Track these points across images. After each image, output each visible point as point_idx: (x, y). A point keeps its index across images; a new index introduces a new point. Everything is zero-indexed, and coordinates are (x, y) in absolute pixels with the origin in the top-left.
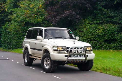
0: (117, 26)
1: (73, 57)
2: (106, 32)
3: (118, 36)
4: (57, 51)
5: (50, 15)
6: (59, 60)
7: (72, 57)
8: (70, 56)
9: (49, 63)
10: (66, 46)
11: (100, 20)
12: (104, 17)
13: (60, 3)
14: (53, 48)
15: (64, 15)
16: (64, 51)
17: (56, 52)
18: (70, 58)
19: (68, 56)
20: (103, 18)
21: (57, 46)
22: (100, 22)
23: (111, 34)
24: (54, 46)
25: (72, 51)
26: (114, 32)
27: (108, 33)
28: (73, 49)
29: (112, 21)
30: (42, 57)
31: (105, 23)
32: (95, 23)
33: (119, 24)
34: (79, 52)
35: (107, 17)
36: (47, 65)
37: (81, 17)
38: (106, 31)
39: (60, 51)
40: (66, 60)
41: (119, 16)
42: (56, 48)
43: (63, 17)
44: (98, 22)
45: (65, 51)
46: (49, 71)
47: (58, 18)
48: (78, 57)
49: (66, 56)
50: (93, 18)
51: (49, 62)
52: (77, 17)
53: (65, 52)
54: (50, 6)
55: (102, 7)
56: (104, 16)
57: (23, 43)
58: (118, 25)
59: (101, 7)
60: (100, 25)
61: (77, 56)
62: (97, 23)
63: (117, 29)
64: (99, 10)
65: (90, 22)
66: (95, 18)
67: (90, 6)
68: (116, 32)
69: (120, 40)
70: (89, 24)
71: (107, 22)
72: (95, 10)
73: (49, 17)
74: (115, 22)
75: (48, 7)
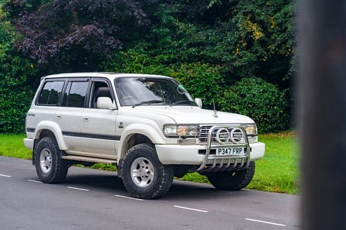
0: (216, 69)
1: (221, 154)
2: (190, 86)
3: (223, 96)
4: (177, 139)
5: (28, 37)
6: (183, 162)
7: (217, 154)
8: (213, 152)
9: (149, 172)
10: (198, 125)
11: (170, 53)
12: (180, 46)
13: (56, 5)
14: (164, 130)
15: (70, 38)
16: (194, 137)
17: (175, 140)
18: (211, 157)
19: (208, 152)
20: (177, 47)
21: (177, 125)
22: (172, 57)
23: (205, 92)
24: (165, 126)
25: (218, 136)
26: (213, 84)
27: (198, 87)
28: (219, 131)
29: (203, 55)
30: (119, 157)
31: (183, 62)
32: (157, 60)
33: (221, 63)
34: (233, 139)
35: (190, 46)
36: (140, 179)
37: (119, 42)
38: (191, 84)
39: (183, 137)
40: (202, 162)
41: (221, 41)
42: (173, 129)
43: (69, 43)
44: (166, 58)
45: (197, 137)
46: (149, 195)
47: (54, 46)
48: (231, 153)
49: (201, 152)
50: (150, 48)
51: (147, 170)
52: (107, 43)
53: (197, 139)
54: (26, 12)
55: (175, 18)
56: (180, 42)
57: (28, 118)
58: (221, 66)
59: (172, 18)
60: (171, 67)
61: (229, 151)
62: (163, 62)
63: (219, 76)
64: (165, 26)
65: (143, 59)
66: (154, 47)
67: (144, 15)
68: (218, 87)
69: (230, 107)
70: (141, 63)
71: (191, 59)
72: (154, 26)
73: (27, 43)
74: (212, 58)
75: (21, 16)
